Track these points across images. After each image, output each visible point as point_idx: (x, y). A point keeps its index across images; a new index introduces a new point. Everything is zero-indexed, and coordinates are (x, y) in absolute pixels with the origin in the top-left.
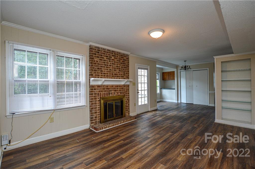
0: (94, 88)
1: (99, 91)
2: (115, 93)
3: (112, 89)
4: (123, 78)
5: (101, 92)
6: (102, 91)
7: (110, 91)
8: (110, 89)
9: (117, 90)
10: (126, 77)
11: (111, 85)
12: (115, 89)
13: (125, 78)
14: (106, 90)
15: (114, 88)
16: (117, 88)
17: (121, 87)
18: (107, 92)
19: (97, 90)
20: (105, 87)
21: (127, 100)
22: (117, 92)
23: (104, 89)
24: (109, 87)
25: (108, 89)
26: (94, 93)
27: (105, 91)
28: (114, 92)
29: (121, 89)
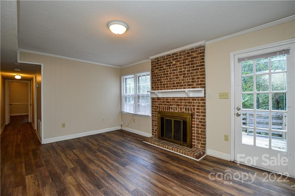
0: (154, 101)
1: (159, 104)
2: (176, 108)
3: (173, 103)
4: (191, 87)
5: (161, 106)
6: (162, 104)
7: (171, 105)
8: (171, 102)
9: (181, 105)
10: (196, 84)
11: (172, 98)
12: (178, 103)
13: (195, 86)
14: (166, 103)
15: (176, 102)
16: (181, 102)
17: (187, 101)
18: (166, 106)
19: (157, 103)
20: (164, 99)
21: (200, 124)
22: (180, 107)
23: (164, 102)
24: (169, 101)
25: (168, 102)
26: (154, 105)
27: (165, 105)
28: (176, 106)
29: (187, 104)
